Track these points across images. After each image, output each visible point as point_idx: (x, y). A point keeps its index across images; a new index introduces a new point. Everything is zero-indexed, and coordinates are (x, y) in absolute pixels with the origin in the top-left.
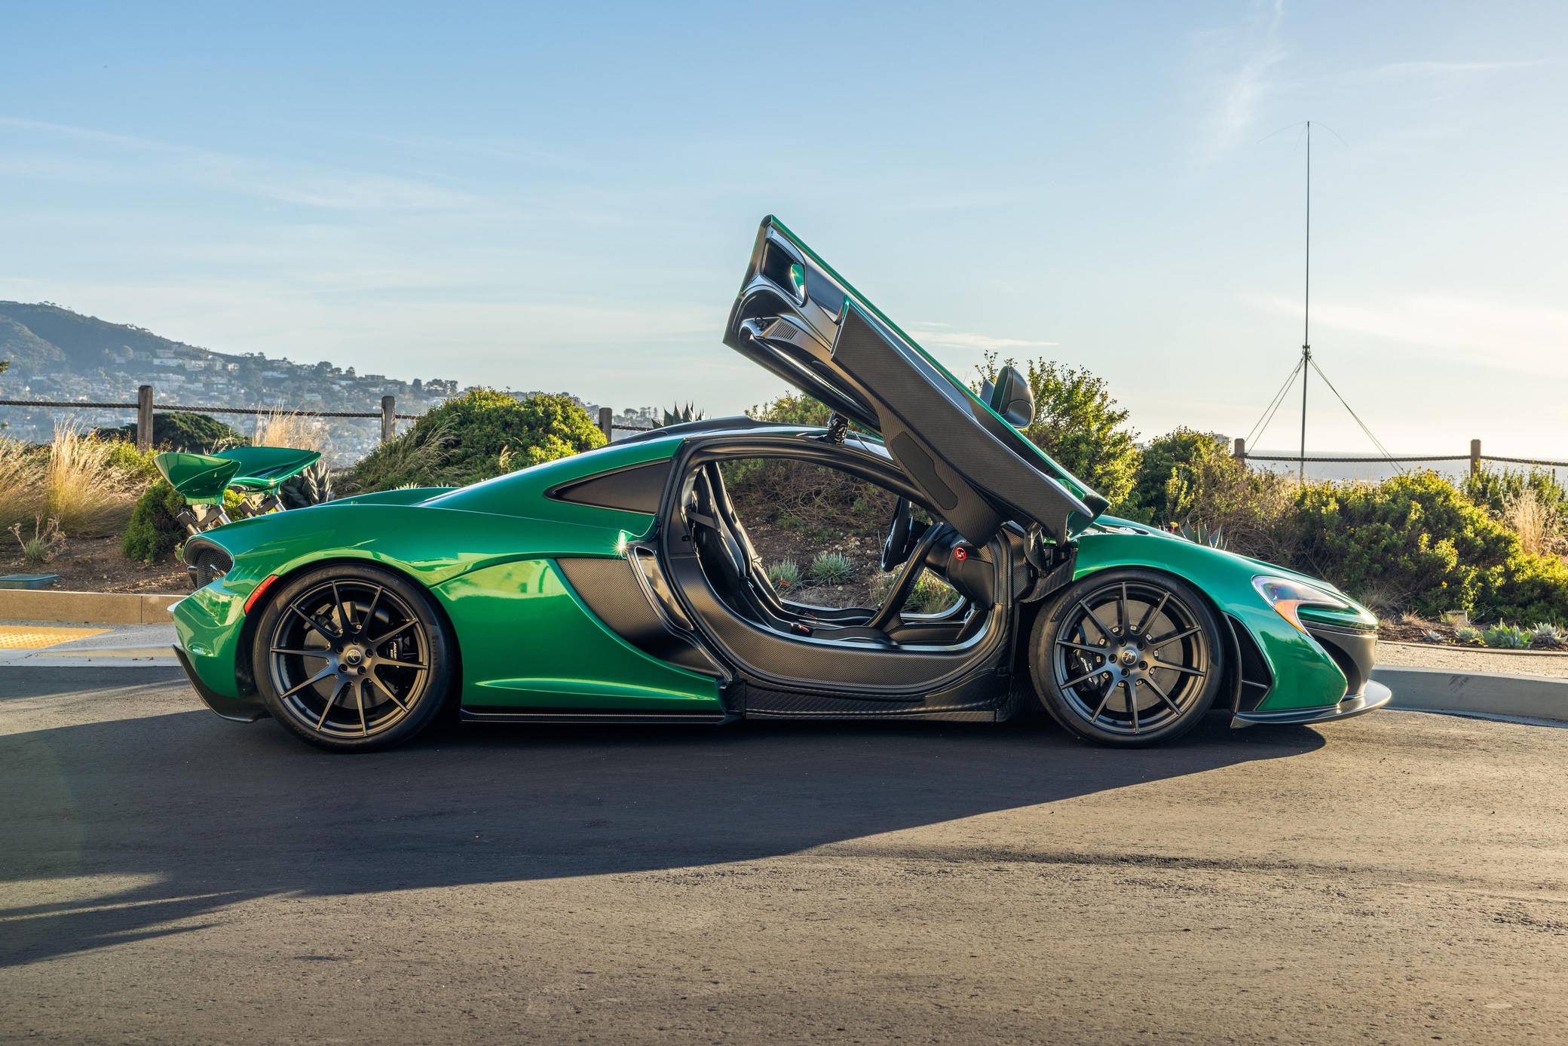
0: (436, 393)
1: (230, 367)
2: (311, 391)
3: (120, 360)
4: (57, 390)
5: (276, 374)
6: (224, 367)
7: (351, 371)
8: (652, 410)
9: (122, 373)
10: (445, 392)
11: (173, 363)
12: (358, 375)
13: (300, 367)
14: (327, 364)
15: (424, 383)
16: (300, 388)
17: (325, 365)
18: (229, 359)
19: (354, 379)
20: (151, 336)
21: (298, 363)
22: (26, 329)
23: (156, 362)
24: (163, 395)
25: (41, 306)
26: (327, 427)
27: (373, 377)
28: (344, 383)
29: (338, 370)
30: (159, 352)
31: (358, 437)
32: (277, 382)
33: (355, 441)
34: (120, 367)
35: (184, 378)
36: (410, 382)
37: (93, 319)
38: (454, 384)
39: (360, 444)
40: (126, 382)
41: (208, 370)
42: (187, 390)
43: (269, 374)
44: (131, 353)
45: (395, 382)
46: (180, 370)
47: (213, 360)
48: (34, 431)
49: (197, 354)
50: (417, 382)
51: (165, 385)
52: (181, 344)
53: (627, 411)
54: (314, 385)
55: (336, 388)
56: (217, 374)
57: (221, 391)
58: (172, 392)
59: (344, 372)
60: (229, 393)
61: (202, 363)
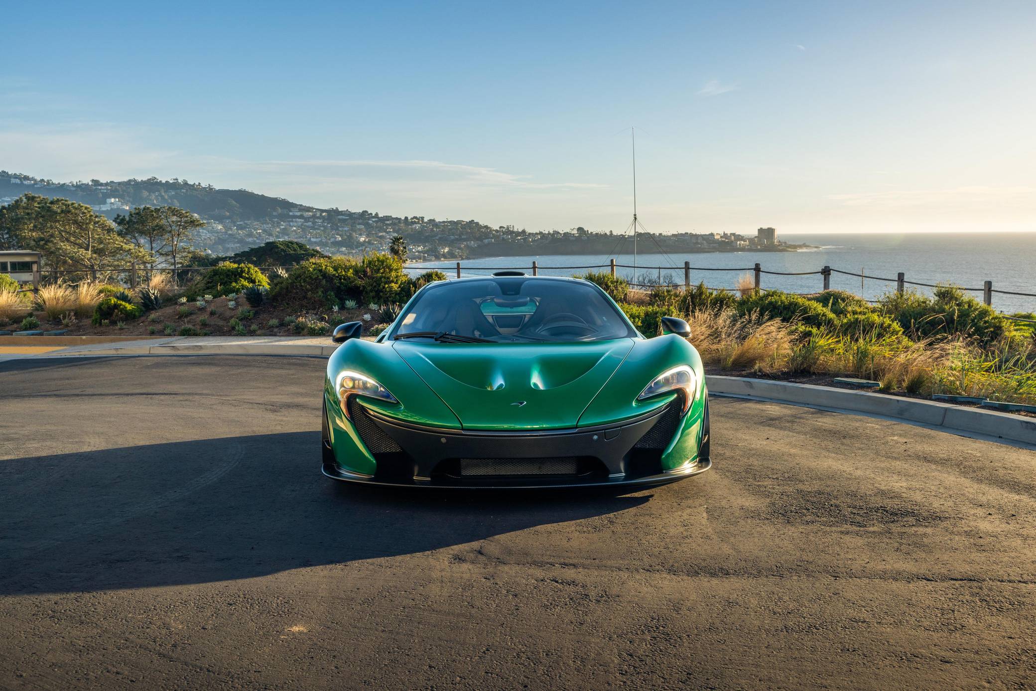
0: (415, 223)
1: (324, 214)
2: (359, 224)
3: (275, 214)
4: (248, 228)
5: (344, 217)
6: (321, 214)
7: (377, 214)
8: (512, 227)
9: (276, 220)
10: (419, 222)
11: (298, 214)
12: (380, 216)
13: (355, 213)
14: (366, 212)
15: (409, 218)
16: (354, 223)
17: (365, 212)
18: (322, 211)
19: (378, 218)
20: (288, 202)
21: (353, 212)
22: (234, 202)
23: (291, 214)
24: (295, 228)
25: (240, 191)
26: (367, 240)
27: (386, 216)
28: (374, 220)
29: (371, 214)
30: (292, 209)
31: (381, 244)
32: (344, 221)
33: (380, 245)
34: (275, 217)
35: (303, 220)
36: (403, 218)
37: (263, 196)
38: (423, 218)
39: (382, 247)
40: (278, 223)
41: (314, 217)
42: (305, 226)
43: (340, 217)
44: (280, 211)
45: (397, 218)
46: (301, 217)
47: (315, 212)
48: (239, 247)
49: (309, 209)
50: (406, 218)
51: (295, 224)
52: (301, 205)
53: (501, 227)
54: (360, 221)
55: (370, 222)
56: (318, 218)
57: (320, 226)
58: (299, 227)
59: (374, 215)
60: (323, 226)
61: (311, 214)
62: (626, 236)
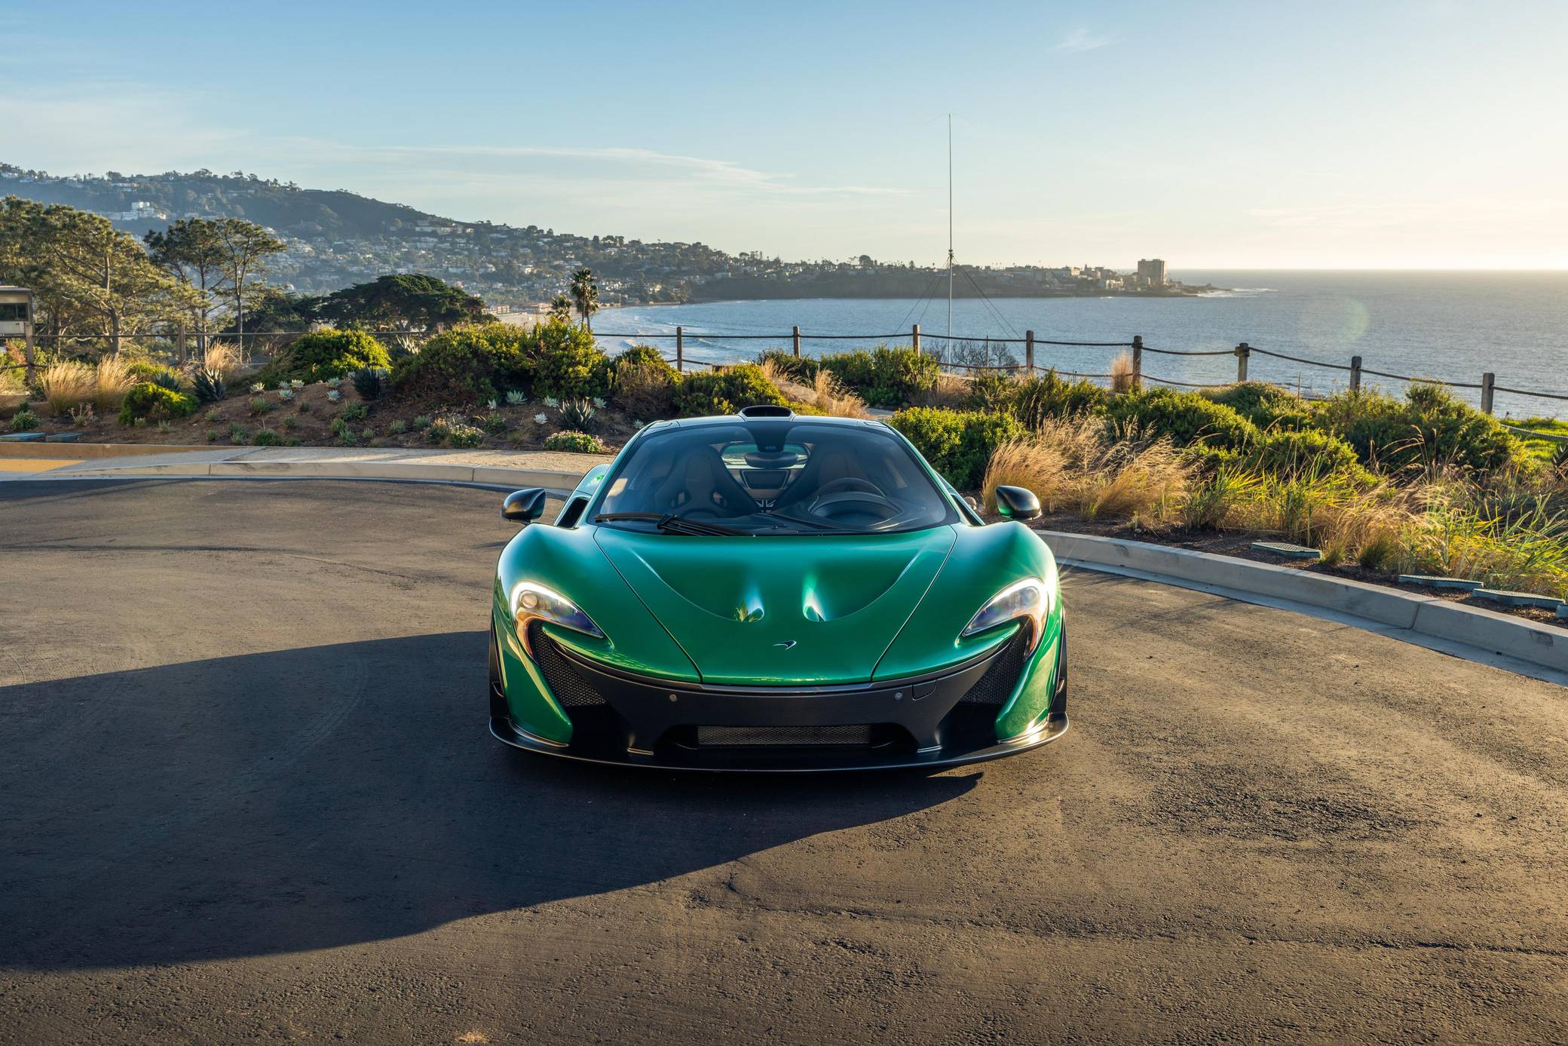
0: (609, 246)
1: (469, 230)
2: (523, 246)
3: (393, 229)
4: (352, 251)
5: (499, 236)
6: (464, 231)
7: (550, 232)
8: (759, 253)
9: (395, 238)
10: (615, 244)
11: (429, 229)
12: (555, 234)
13: (516, 230)
14: (534, 227)
15: (601, 238)
16: (516, 245)
17: (532, 228)
18: (467, 225)
19: (552, 237)
20: (413, 211)
21: (514, 227)
22: (328, 210)
23: (418, 229)
24: (423, 252)
25: (338, 192)
26: (535, 272)
27: (565, 235)
28: (546, 240)
29: (542, 231)
30: (419, 222)
31: (556, 278)
32: (500, 241)
33: (555, 280)
34: (393, 234)
35: (436, 240)
36: (591, 239)
37: (374, 200)
38: (621, 238)
39: (558, 282)
40: (398, 243)
41: (453, 234)
42: (440, 248)
43: (494, 235)
44: (400, 224)
45: (581, 239)
46: (433, 234)
47: (456, 226)
48: (337, 280)
49: (445, 222)
50: (596, 238)
51: (424, 245)
52: (433, 216)
53: (741, 254)
54: (525, 242)
55: (541, 243)
56: (459, 236)
57: (463, 250)
58: (429, 250)
59: (545, 233)
60: (467, 250)
61: (448, 229)
62: (935, 271)
